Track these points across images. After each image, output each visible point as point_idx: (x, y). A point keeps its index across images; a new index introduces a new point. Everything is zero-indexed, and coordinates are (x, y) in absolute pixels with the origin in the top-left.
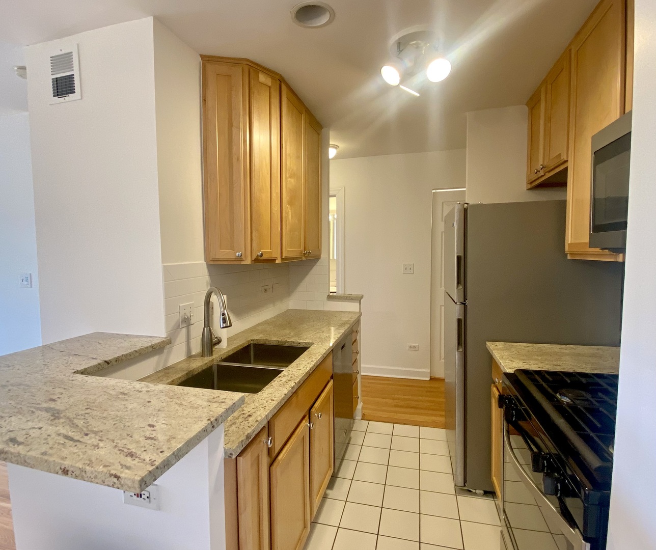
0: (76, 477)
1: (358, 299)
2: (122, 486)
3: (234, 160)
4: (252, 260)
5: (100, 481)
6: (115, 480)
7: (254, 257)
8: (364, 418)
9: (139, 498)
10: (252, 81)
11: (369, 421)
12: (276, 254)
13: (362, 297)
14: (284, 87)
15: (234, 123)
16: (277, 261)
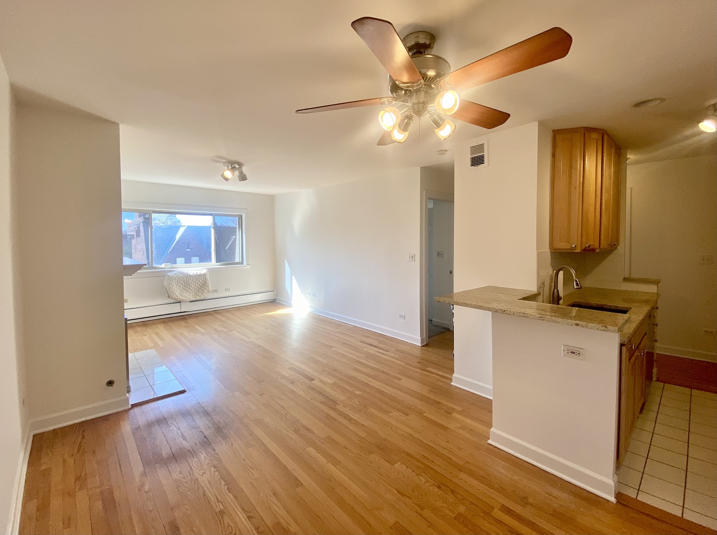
0: (583, 327)
1: (656, 282)
2: (608, 330)
3: (573, 188)
4: (581, 250)
5: (596, 328)
6: (605, 328)
7: (583, 248)
8: (658, 380)
9: (573, 354)
10: (586, 139)
11: (665, 383)
12: (597, 246)
13: (659, 282)
14: (606, 137)
15: (574, 167)
16: (597, 251)
